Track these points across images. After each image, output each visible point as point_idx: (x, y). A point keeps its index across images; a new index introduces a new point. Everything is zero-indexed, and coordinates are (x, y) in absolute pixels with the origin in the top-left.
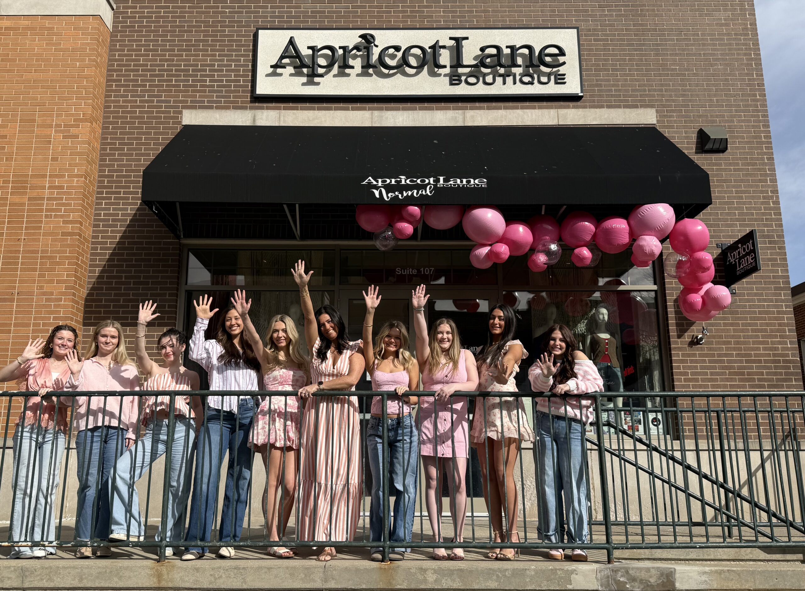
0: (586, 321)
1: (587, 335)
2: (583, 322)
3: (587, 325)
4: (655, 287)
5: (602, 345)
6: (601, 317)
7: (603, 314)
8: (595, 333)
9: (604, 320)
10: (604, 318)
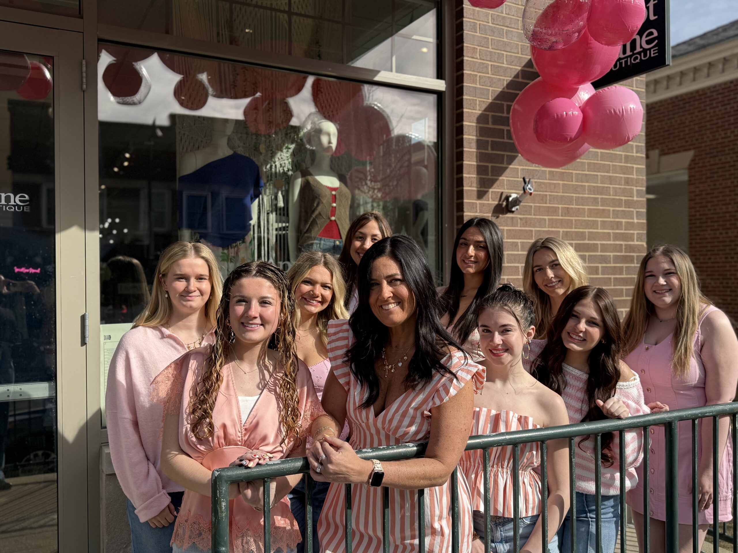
0: (292, 146)
1: (296, 178)
2: (288, 148)
3: (294, 154)
4: (441, 85)
5: (324, 201)
6: (324, 140)
7: (329, 135)
8: (311, 175)
9: (330, 148)
10: (330, 142)
